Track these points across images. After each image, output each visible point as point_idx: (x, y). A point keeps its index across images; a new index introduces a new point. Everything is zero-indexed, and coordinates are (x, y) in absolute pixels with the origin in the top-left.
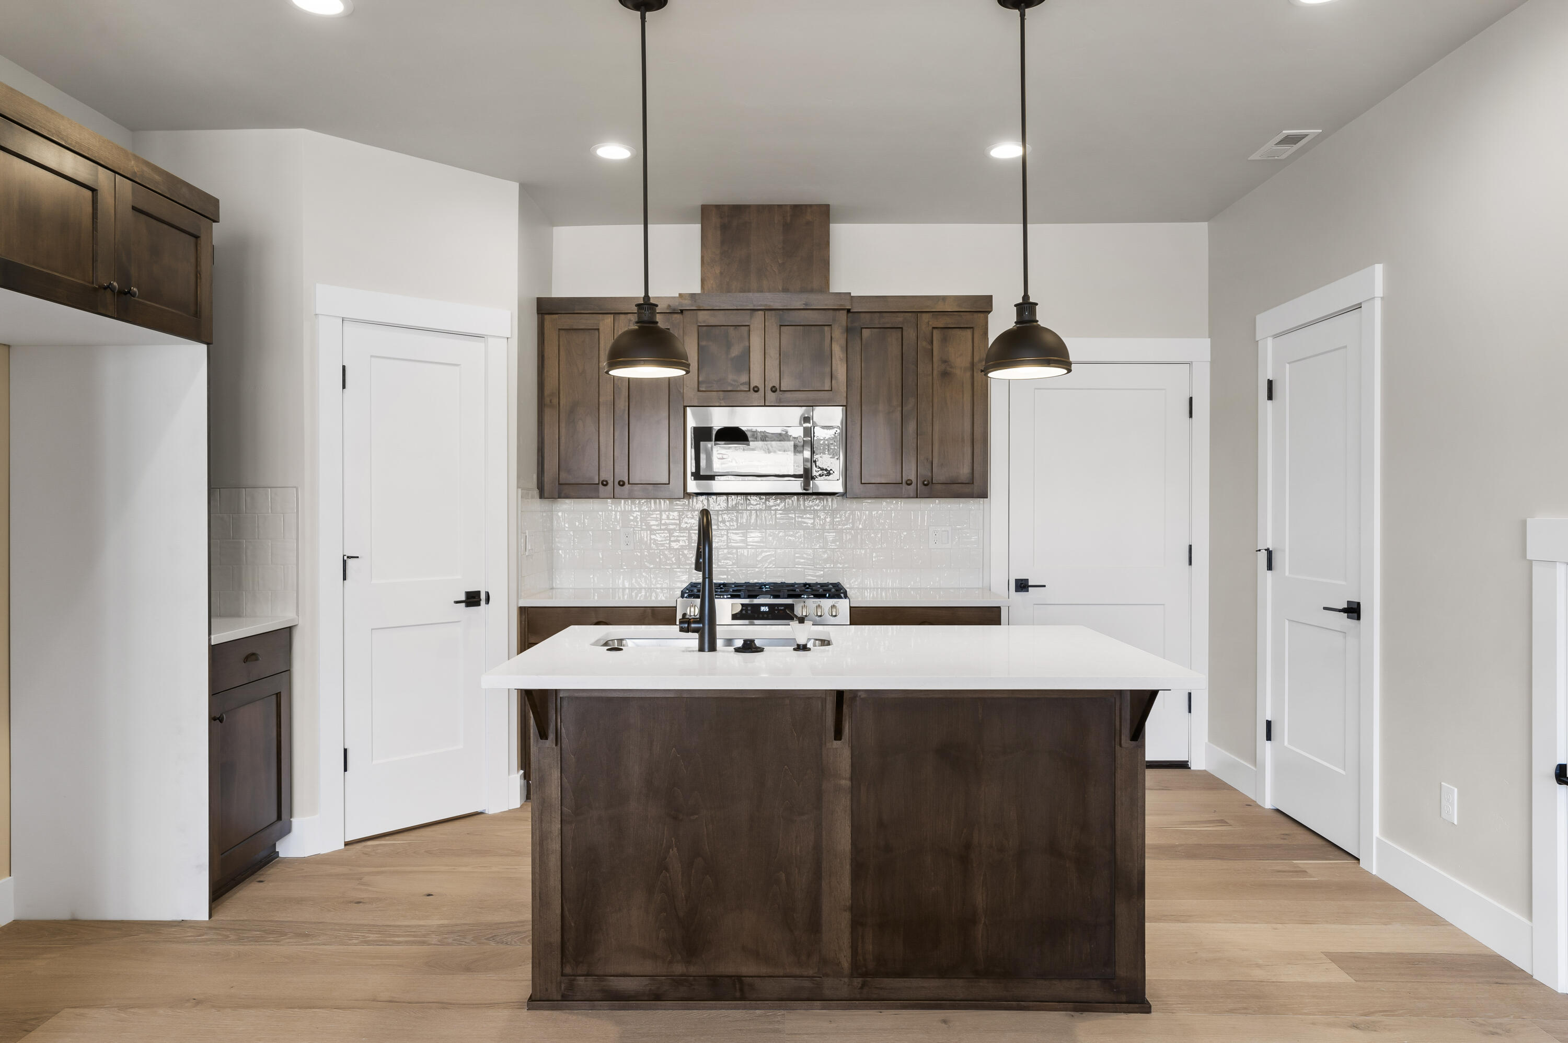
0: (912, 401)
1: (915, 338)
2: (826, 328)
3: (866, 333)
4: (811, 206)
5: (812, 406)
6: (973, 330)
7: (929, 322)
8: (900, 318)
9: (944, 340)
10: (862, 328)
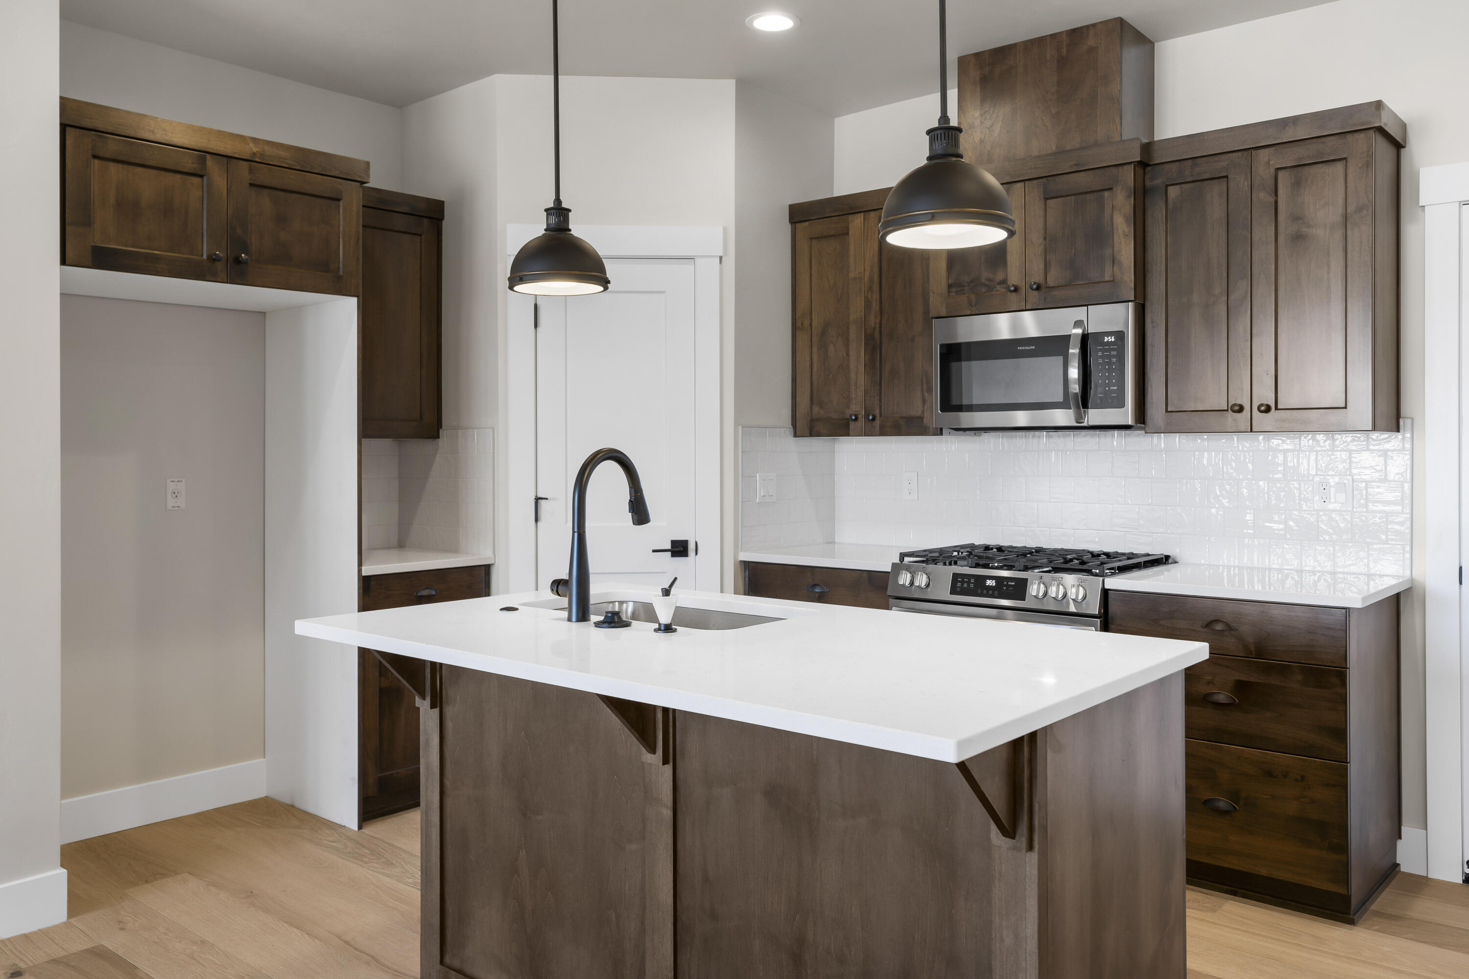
0: (1244, 285)
1: (1248, 189)
2: (1106, 194)
3: (1173, 192)
4: (1094, 25)
5: (1087, 305)
6: (1346, 162)
7: (1269, 160)
8: (1223, 162)
9: (1297, 184)
10: (1167, 186)
